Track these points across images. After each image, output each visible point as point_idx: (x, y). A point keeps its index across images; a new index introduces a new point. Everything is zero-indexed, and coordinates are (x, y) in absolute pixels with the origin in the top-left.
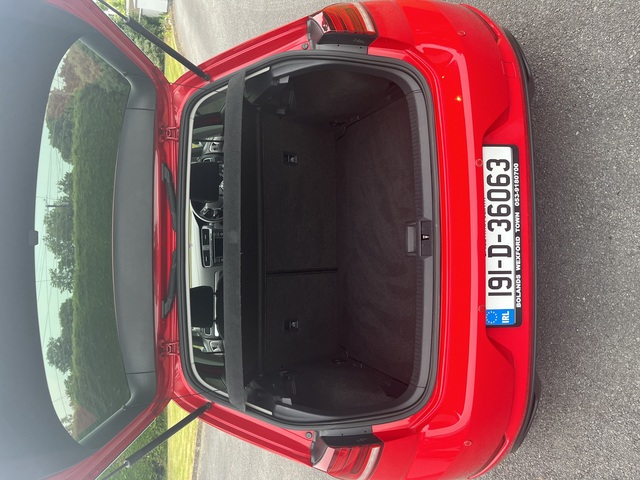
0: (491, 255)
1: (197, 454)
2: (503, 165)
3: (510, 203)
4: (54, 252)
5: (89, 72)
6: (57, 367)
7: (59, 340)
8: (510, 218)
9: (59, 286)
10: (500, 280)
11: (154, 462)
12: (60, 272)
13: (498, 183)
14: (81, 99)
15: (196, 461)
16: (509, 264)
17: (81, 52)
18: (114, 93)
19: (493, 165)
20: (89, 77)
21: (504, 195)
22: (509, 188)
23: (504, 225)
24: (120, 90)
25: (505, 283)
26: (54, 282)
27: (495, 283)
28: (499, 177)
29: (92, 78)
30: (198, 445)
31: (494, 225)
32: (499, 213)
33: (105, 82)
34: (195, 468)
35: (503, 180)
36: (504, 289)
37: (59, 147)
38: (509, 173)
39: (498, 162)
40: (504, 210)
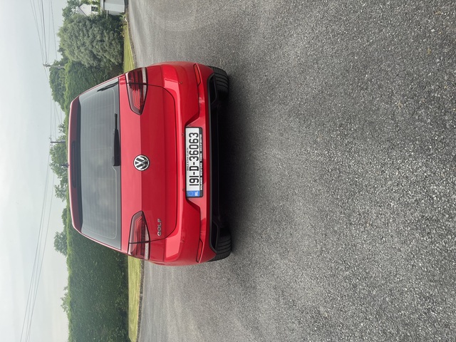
0: (190, 170)
1: (141, 298)
2: (196, 135)
3: (198, 150)
4: (58, 174)
5: (74, 54)
6: (61, 252)
7: (62, 234)
8: (198, 156)
9: (61, 197)
10: (194, 179)
11: (120, 309)
12: (62, 187)
13: (194, 142)
14: (69, 72)
15: (140, 302)
16: (198, 173)
17: (68, 40)
18: (91, 67)
19: (192, 135)
20: (74, 57)
21: (196, 147)
22: (198, 144)
23: (196, 158)
24: (95, 65)
25: (196, 181)
26: (58, 194)
27: (192, 181)
28: (194, 140)
29: (76, 58)
30: (141, 293)
31: (192, 158)
32: (194, 154)
33: (85, 60)
34: (140, 307)
35: (196, 141)
36: (196, 183)
37: (59, 101)
38: (198, 138)
39: (194, 134)
40: (196, 153)
